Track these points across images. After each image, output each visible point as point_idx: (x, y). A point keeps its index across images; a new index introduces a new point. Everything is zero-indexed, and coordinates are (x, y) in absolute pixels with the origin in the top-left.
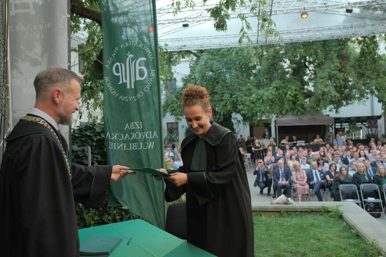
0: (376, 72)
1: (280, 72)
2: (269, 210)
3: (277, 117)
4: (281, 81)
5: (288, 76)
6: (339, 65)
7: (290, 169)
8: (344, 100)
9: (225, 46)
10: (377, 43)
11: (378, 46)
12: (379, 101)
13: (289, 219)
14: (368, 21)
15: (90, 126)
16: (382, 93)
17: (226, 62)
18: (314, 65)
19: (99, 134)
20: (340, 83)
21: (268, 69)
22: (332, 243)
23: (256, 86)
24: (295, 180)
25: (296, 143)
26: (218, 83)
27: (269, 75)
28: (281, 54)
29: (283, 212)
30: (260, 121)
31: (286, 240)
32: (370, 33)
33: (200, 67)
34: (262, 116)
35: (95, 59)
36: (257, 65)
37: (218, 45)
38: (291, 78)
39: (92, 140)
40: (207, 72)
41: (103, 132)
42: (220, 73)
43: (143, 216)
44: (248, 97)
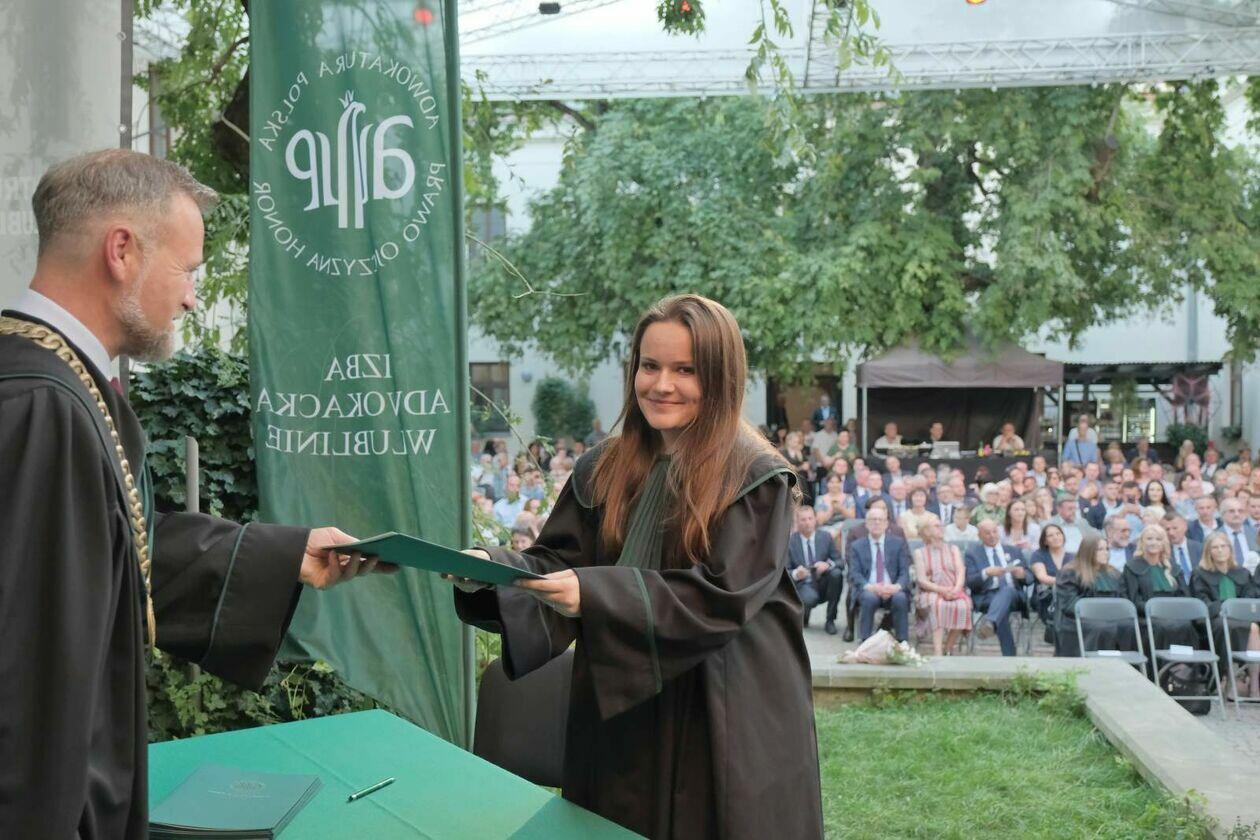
0: (1211, 206)
1: (881, 195)
2: (831, 684)
3: (865, 355)
4: (884, 225)
5: (908, 208)
6: (1087, 177)
7: (909, 540)
8: (1099, 303)
9: (689, 89)
10: (1219, 106)
11: (1222, 115)
12: (1219, 311)
13: (899, 718)
14: (1192, 27)
15: (195, 365)
16: (1228, 281)
17: (690, 149)
18: (1001, 173)
19: (229, 393)
20: (1088, 240)
21: (841, 183)
22: (1050, 801)
23: (795, 241)
24: (924, 580)
25: (930, 451)
26: (659, 222)
27: (844, 202)
28: (887, 128)
29: (879, 692)
30: (806, 366)
31: (890, 792)
32: (1198, 70)
33: (596, 164)
34: (811, 349)
35: (217, 116)
36: (802, 165)
37: (664, 87)
38: (920, 217)
39: (204, 417)
40: (620, 183)
41: (243, 386)
42: (668, 188)
43: (386, 699)
44: (765, 280)
